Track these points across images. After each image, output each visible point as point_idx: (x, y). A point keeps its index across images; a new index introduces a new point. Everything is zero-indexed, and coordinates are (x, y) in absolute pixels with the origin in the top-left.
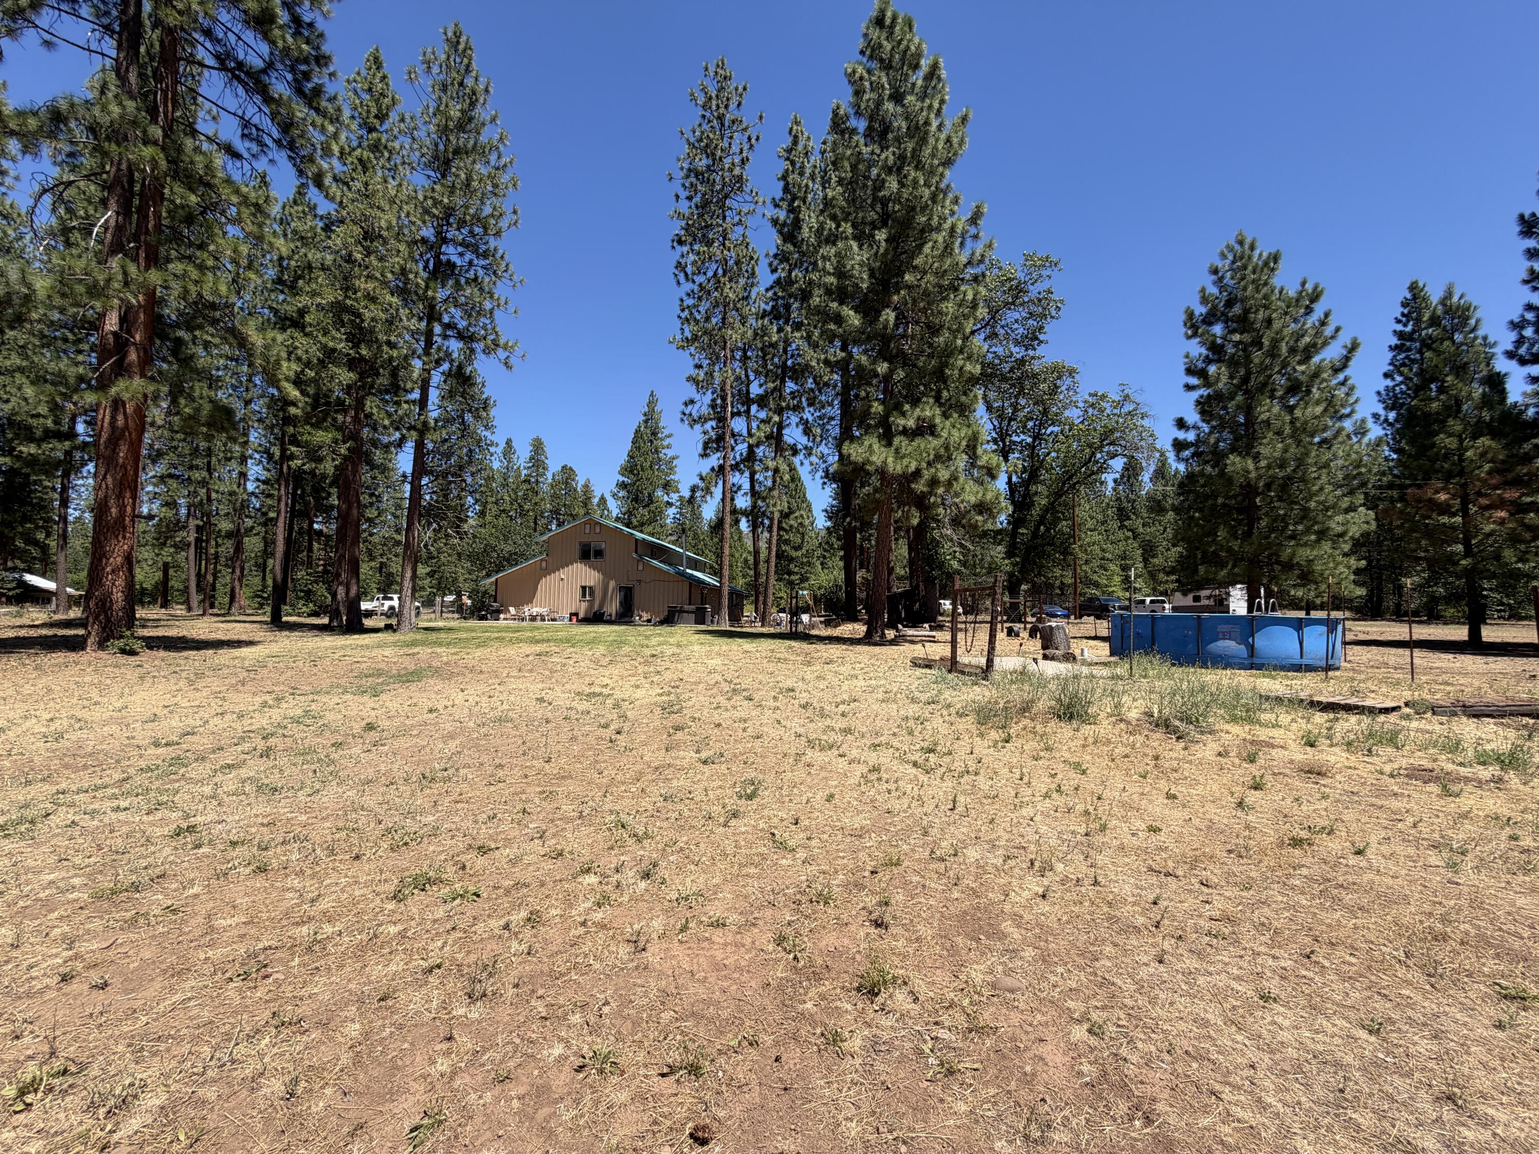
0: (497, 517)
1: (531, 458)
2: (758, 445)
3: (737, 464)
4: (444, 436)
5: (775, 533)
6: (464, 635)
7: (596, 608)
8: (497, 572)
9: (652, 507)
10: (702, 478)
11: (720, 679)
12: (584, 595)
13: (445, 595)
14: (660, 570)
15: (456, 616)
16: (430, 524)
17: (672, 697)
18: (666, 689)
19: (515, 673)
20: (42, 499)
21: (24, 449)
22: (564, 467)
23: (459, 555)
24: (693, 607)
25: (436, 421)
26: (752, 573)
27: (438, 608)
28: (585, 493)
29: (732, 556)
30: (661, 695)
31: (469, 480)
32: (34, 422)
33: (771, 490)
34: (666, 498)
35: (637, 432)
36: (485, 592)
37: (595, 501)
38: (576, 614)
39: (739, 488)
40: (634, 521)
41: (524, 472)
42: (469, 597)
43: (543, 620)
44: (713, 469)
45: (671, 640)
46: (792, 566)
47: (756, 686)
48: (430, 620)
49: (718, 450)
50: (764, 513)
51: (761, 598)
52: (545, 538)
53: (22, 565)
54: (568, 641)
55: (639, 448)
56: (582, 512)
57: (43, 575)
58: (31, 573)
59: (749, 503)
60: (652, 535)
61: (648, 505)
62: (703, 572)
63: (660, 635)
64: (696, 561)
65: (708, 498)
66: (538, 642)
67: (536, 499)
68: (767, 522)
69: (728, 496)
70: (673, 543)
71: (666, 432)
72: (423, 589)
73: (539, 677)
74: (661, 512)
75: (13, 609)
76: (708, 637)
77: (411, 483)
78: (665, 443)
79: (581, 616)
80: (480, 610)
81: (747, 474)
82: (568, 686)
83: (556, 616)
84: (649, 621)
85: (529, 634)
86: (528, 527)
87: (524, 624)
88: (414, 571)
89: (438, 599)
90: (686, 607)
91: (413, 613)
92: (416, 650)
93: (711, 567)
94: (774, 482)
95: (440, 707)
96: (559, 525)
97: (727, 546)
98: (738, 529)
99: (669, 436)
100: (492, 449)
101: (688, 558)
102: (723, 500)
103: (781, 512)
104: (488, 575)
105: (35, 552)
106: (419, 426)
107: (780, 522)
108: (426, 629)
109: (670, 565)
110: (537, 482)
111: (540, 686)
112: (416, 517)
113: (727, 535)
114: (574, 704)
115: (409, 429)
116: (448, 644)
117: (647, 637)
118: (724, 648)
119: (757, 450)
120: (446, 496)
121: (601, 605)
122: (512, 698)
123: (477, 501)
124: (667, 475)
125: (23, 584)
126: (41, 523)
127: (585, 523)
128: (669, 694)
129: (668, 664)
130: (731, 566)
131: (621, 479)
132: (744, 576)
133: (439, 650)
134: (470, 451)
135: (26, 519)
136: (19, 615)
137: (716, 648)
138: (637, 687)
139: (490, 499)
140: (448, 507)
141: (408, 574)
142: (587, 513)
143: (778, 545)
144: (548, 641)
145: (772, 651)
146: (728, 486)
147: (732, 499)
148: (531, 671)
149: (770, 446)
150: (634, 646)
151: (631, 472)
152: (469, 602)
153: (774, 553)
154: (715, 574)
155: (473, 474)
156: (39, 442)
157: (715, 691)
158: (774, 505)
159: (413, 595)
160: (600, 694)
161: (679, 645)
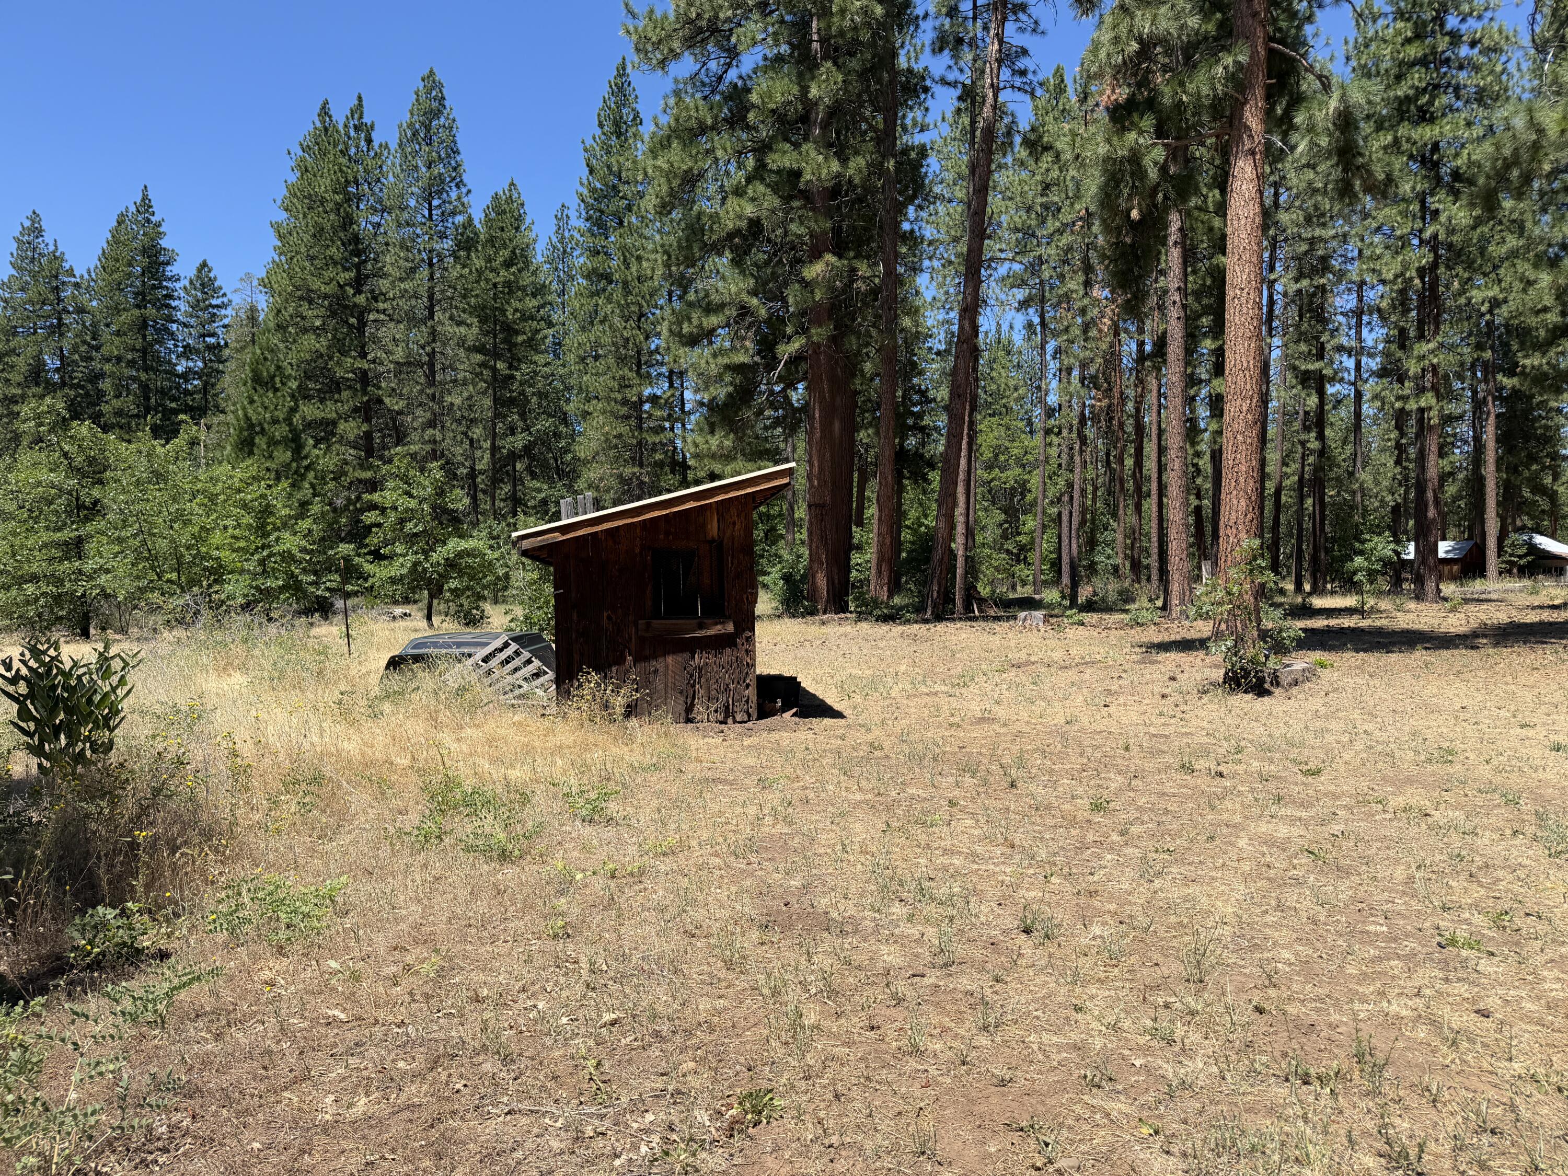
20: (1547, 428)
21: (1527, 362)
32: (1533, 321)
53: (1530, 524)
57: (1553, 536)
58: (1542, 534)
75: (1527, 583)
105: (1543, 503)
125: (1533, 549)
126: (1548, 461)
135: (1533, 458)
136: (1534, 592)
156: (1543, 347)
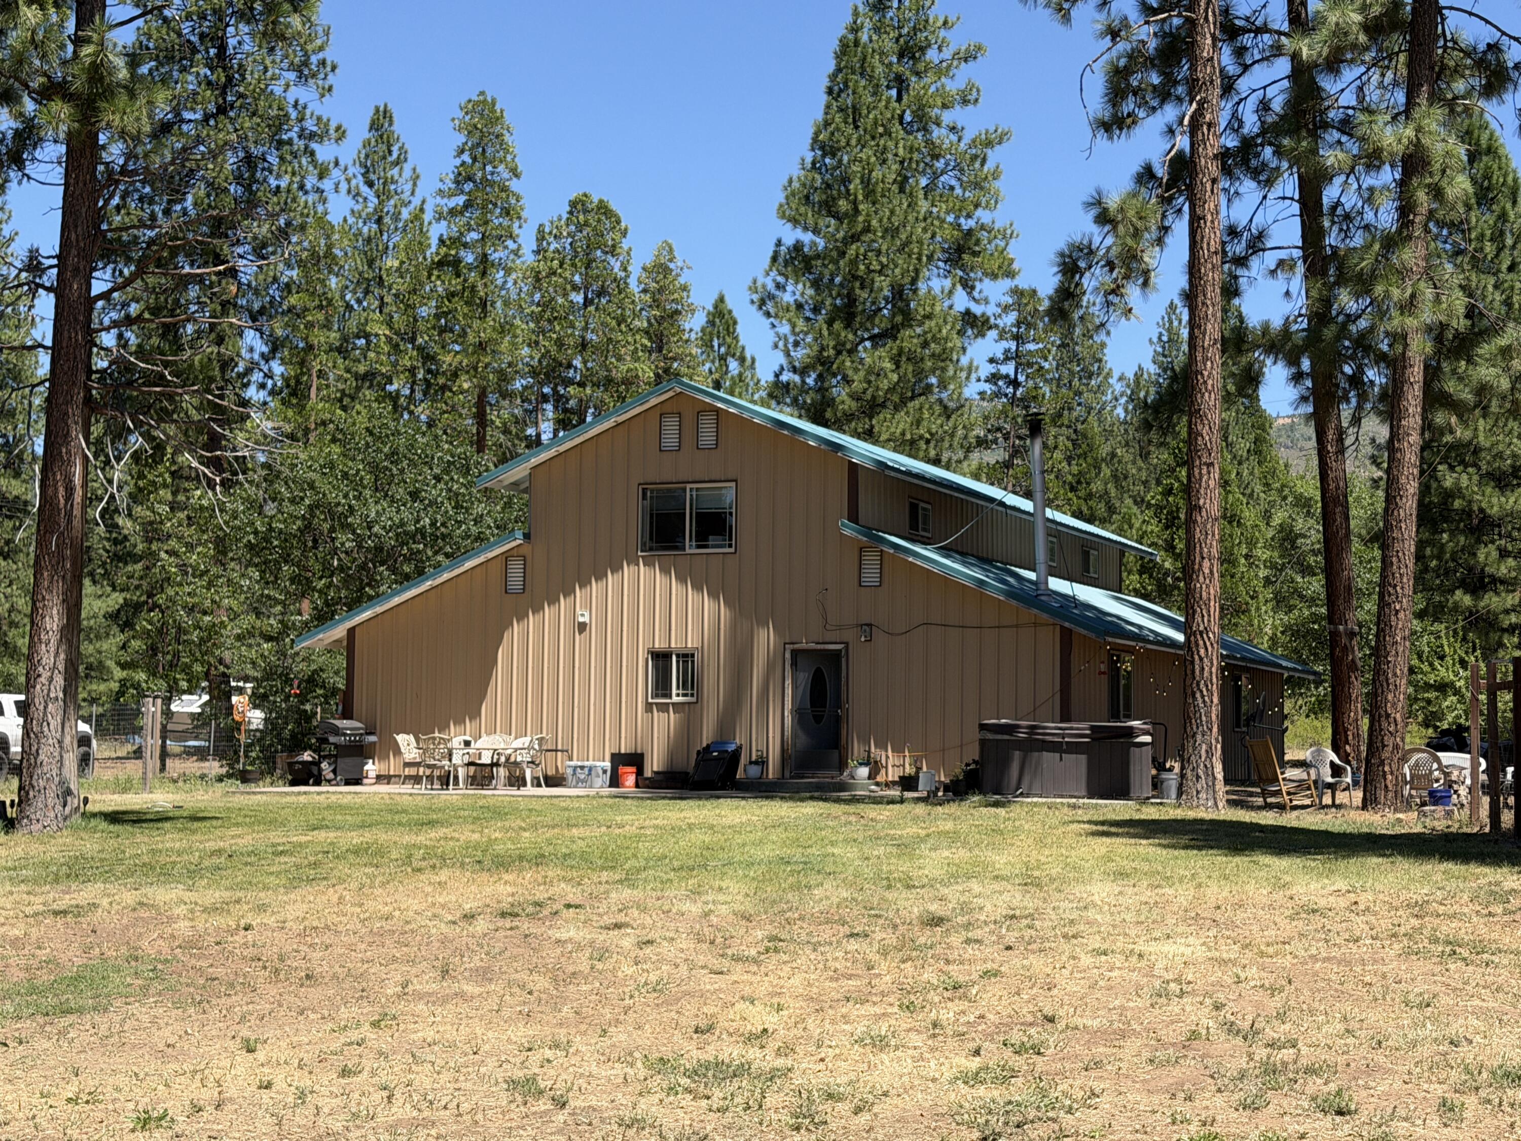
0: (345, 401)
1: (462, 177)
2: (1333, 64)
3: (1248, 146)
4: (163, 111)
5: (1413, 420)
6: (245, 839)
7: (707, 736)
8: (354, 604)
9: (909, 338)
10: (1104, 218)
11: (1205, 1019)
12: (662, 686)
13: (174, 691)
14: (946, 581)
15: (214, 767)
16: (120, 434)
17: (1019, 1091)
18: (993, 1054)
19: (427, 983)
22: (578, 205)
23: (221, 546)
24: (1080, 728)
25: (134, 61)
26: (1316, 585)
27: (152, 743)
28: (657, 296)
29: (1231, 518)
30: (973, 1079)
31: (248, 269)
33: (1391, 242)
34: (961, 301)
35: (846, 48)
36: (312, 681)
37: (695, 323)
38: (635, 760)
39: (1257, 244)
40: (841, 394)
41: (437, 230)
42: (258, 701)
43: (517, 781)
44: (1146, 175)
45: (1000, 860)
46: (1486, 554)
47: (1362, 1054)
48: (125, 787)
49: (1164, 95)
50: (1363, 343)
51: (1358, 689)
52: (518, 471)
54: (611, 862)
55: (854, 115)
56: (646, 370)
59: (1299, 303)
60: (909, 446)
61: (891, 333)
62: (1115, 586)
63: (953, 838)
64: (1087, 543)
65: (1133, 292)
66: (502, 864)
67: (483, 330)
68: (1374, 375)
69: (1213, 278)
70: (994, 475)
71: (956, 40)
72: (97, 670)
73: (514, 1001)
74: (943, 357)
76: (1146, 847)
77: (59, 291)
78: (952, 86)
79: (654, 764)
80: (297, 744)
81: (1289, 185)
82: (620, 1036)
83: (565, 765)
84: (908, 783)
85: (468, 835)
86: (454, 434)
87: (453, 795)
88: (73, 607)
89: (152, 708)
90: (1052, 728)
91: (71, 759)
92: (84, 894)
93: (1147, 567)
94: (1405, 210)
95: (177, 1109)
96: (563, 424)
97: (1211, 481)
98: (1254, 409)
99: (968, 57)
100: (324, 152)
101: (1055, 530)
102: (1191, 297)
103: (1437, 332)
104: (323, 617)
106: (77, 85)
107: (1432, 373)
108: (115, 817)
109: (985, 561)
110: (484, 264)
111: (521, 1033)
112: (75, 413)
113: (1209, 435)
114: (648, 1106)
115: (44, 95)
116: (193, 873)
117: (905, 848)
118: (1215, 892)
119: (1328, 84)
120: (170, 332)
121: (727, 724)
122: (423, 1078)
123: (275, 346)
124: (964, 209)
127: (662, 412)
128: (1007, 1076)
129: (991, 955)
130: (1228, 560)
131: (791, 235)
132: (1281, 602)
133: (162, 895)
134: (250, 161)
137: (1182, 895)
138: (880, 1043)
139: (319, 338)
140: (185, 375)
141: (53, 621)
142: (664, 376)
143: (1427, 473)
144: (539, 860)
145: (1420, 909)
146: (1213, 238)
147: (1231, 291)
148: (484, 975)
149: (1382, 62)
150: (855, 882)
151: (828, 207)
152: (256, 717)
153: (1409, 505)
154: (1162, 594)
155: (260, 250)
157: (1189, 1069)
158: (1409, 306)
159: (70, 691)
160: (741, 1070)
161: (1030, 883)
